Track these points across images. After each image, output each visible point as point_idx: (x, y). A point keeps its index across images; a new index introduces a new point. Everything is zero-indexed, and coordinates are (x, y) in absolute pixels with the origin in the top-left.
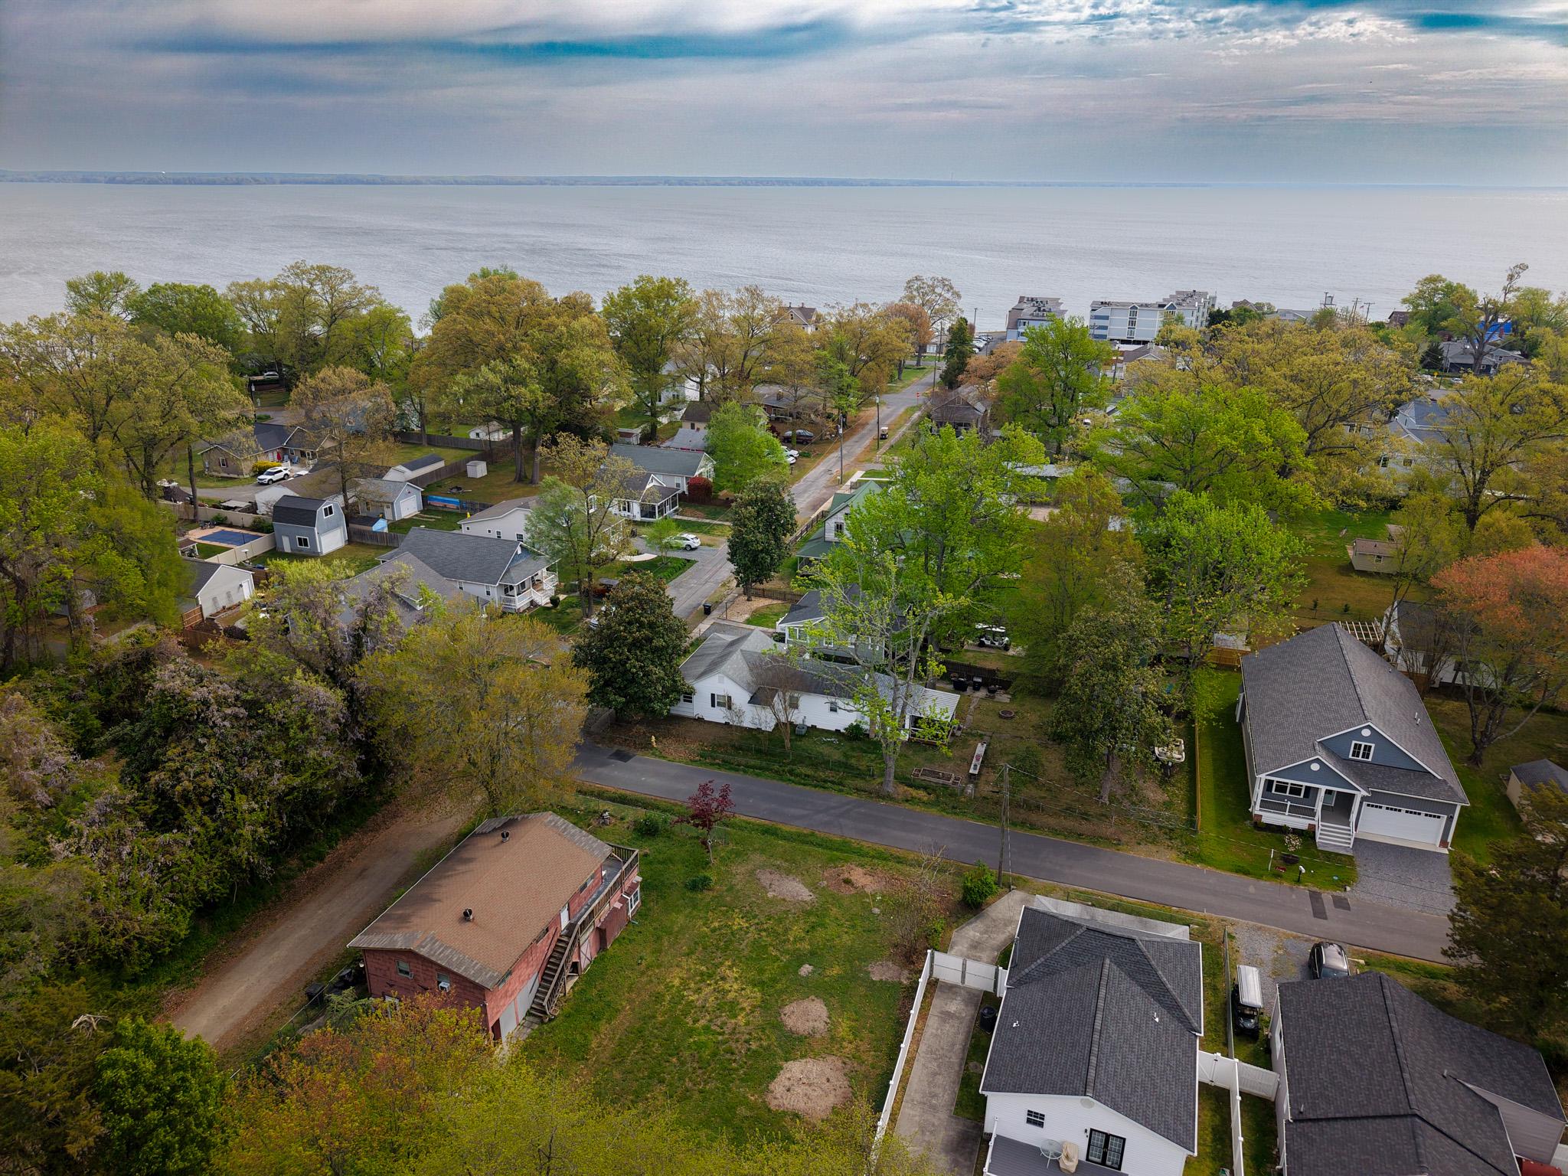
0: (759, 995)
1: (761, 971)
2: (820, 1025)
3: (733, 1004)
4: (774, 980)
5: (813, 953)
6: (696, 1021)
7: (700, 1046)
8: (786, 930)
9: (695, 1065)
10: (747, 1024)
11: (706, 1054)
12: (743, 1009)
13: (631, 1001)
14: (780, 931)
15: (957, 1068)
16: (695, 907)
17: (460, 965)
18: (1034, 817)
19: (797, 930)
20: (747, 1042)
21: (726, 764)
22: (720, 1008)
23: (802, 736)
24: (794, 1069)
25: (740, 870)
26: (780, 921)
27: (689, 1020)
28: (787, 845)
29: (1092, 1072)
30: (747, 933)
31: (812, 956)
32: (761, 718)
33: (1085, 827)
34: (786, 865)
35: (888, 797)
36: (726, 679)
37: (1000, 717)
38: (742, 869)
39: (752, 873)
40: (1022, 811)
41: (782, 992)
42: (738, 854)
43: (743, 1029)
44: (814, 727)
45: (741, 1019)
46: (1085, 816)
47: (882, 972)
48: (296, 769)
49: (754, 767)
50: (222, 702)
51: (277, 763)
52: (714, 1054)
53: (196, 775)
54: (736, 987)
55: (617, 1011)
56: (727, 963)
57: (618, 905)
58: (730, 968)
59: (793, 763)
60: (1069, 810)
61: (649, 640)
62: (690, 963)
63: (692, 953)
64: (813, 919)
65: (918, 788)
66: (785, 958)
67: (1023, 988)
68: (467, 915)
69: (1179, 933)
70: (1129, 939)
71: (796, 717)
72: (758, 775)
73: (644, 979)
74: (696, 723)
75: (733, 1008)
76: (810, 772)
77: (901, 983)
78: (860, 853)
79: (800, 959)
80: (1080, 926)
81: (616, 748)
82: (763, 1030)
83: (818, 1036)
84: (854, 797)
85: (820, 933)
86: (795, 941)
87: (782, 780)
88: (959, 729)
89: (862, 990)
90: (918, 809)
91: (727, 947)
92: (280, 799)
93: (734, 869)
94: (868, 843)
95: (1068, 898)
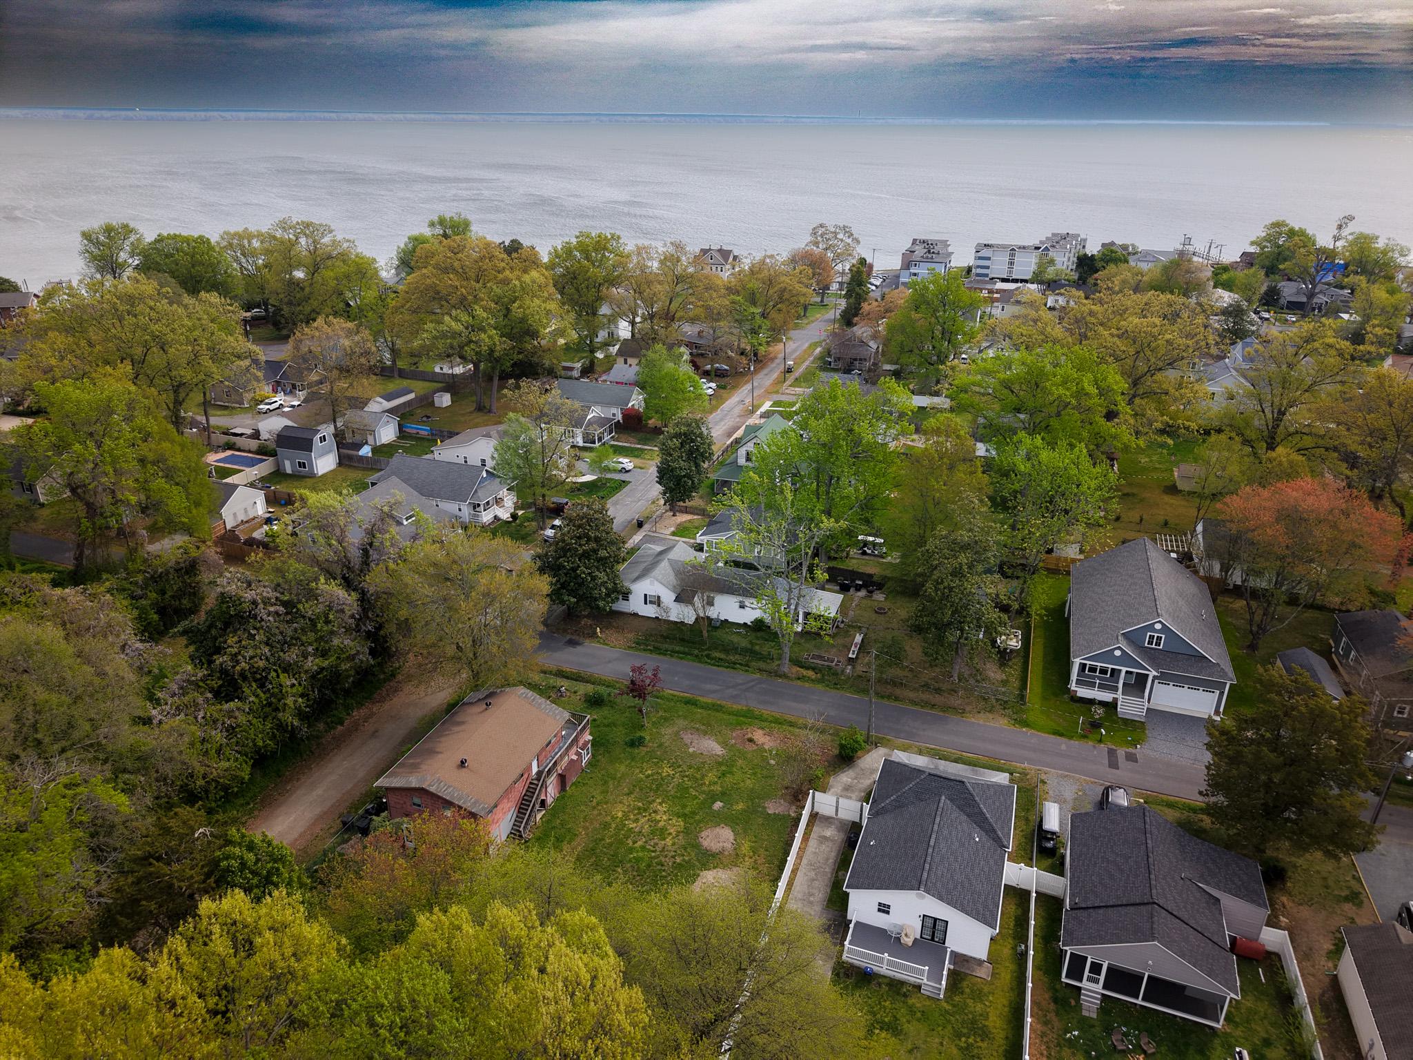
0: (682, 823)
1: (684, 806)
2: (728, 846)
3: (663, 830)
4: (694, 813)
5: (723, 794)
6: (635, 842)
7: (638, 860)
8: (703, 776)
9: (635, 873)
10: (674, 844)
11: (643, 866)
12: (670, 834)
13: (585, 828)
14: (699, 776)
15: (829, 876)
16: (633, 759)
17: (460, 799)
18: (898, 692)
19: (711, 777)
20: (673, 857)
21: (657, 650)
22: (653, 833)
23: (716, 628)
24: (709, 876)
25: (667, 732)
26: (698, 769)
27: (630, 842)
28: (705, 713)
29: (925, 875)
30: (673, 778)
31: (723, 796)
32: (684, 614)
33: (938, 699)
34: (703, 727)
35: (784, 676)
36: (656, 582)
37: (876, 612)
38: (669, 731)
39: (677, 733)
40: (889, 687)
41: (700, 822)
42: (666, 719)
43: (670, 848)
44: (726, 620)
45: (669, 841)
46: (938, 691)
47: (774, 807)
48: (324, 654)
49: (678, 652)
50: (266, 602)
51: (310, 649)
52: (649, 866)
53: (251, 658)
54: (665, 818)
55: (576, 835)
56: (658, 801)
57: (575, 757)
58: (660, 804)
59: (709, 649)
60: (926, 686)
61: (595, 551)
62: (630, 801)
63: (631, 793)
64: (724, 768)
65: (807, 668)
66: (702, 797)
67: (880, 817)
68: (463, 763)
69: (1002, 778)
70: (960, 781)
71: (713, 613)
72: (681, 658)
73: (596, 812)
74: (632, 618)
75: (662, 833)
76: (723, 656)
77: (789, 815)
78: (760, 718)
79: (713, 798)
80: (924, 772)
81: (568, 637)
82: (685, 849)
83: (726, 853)
84: (758, 675)
85: (729, 779)
86: (710, 785)
87: (700, 662)
88: (843, 622)
89: (760, 821)
90: (807, 685)
91: (658, 789)
92: (313, 677)
93: (663, 731)
94: (766, 711)
95: (920, 753)
